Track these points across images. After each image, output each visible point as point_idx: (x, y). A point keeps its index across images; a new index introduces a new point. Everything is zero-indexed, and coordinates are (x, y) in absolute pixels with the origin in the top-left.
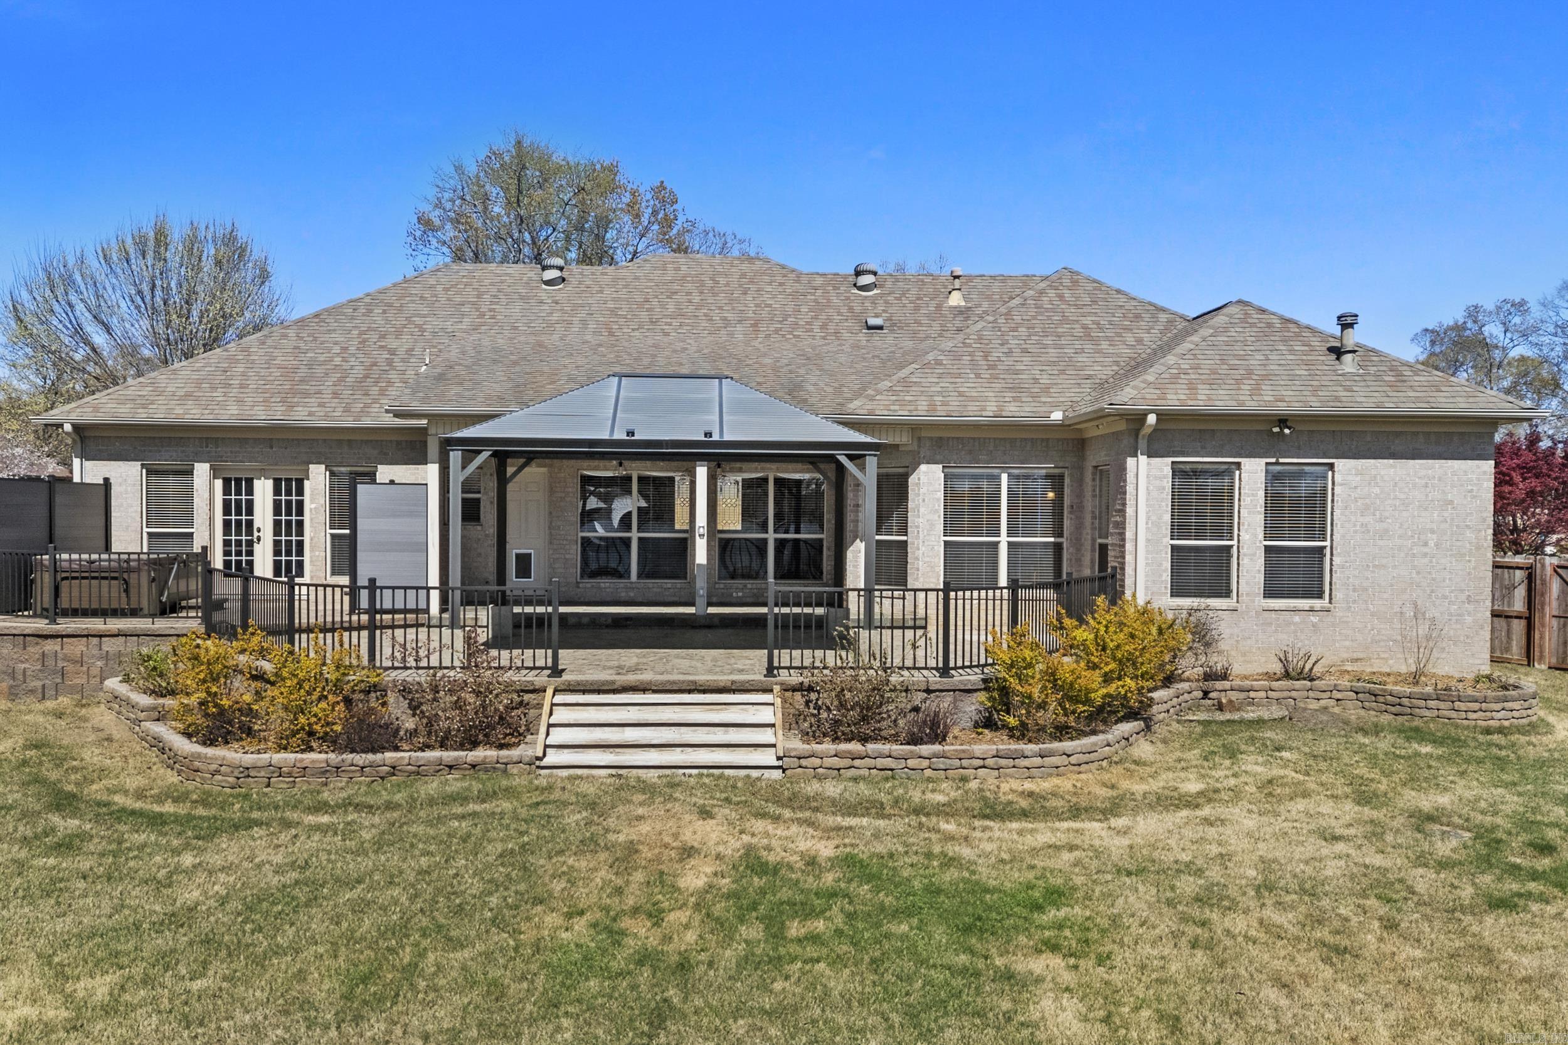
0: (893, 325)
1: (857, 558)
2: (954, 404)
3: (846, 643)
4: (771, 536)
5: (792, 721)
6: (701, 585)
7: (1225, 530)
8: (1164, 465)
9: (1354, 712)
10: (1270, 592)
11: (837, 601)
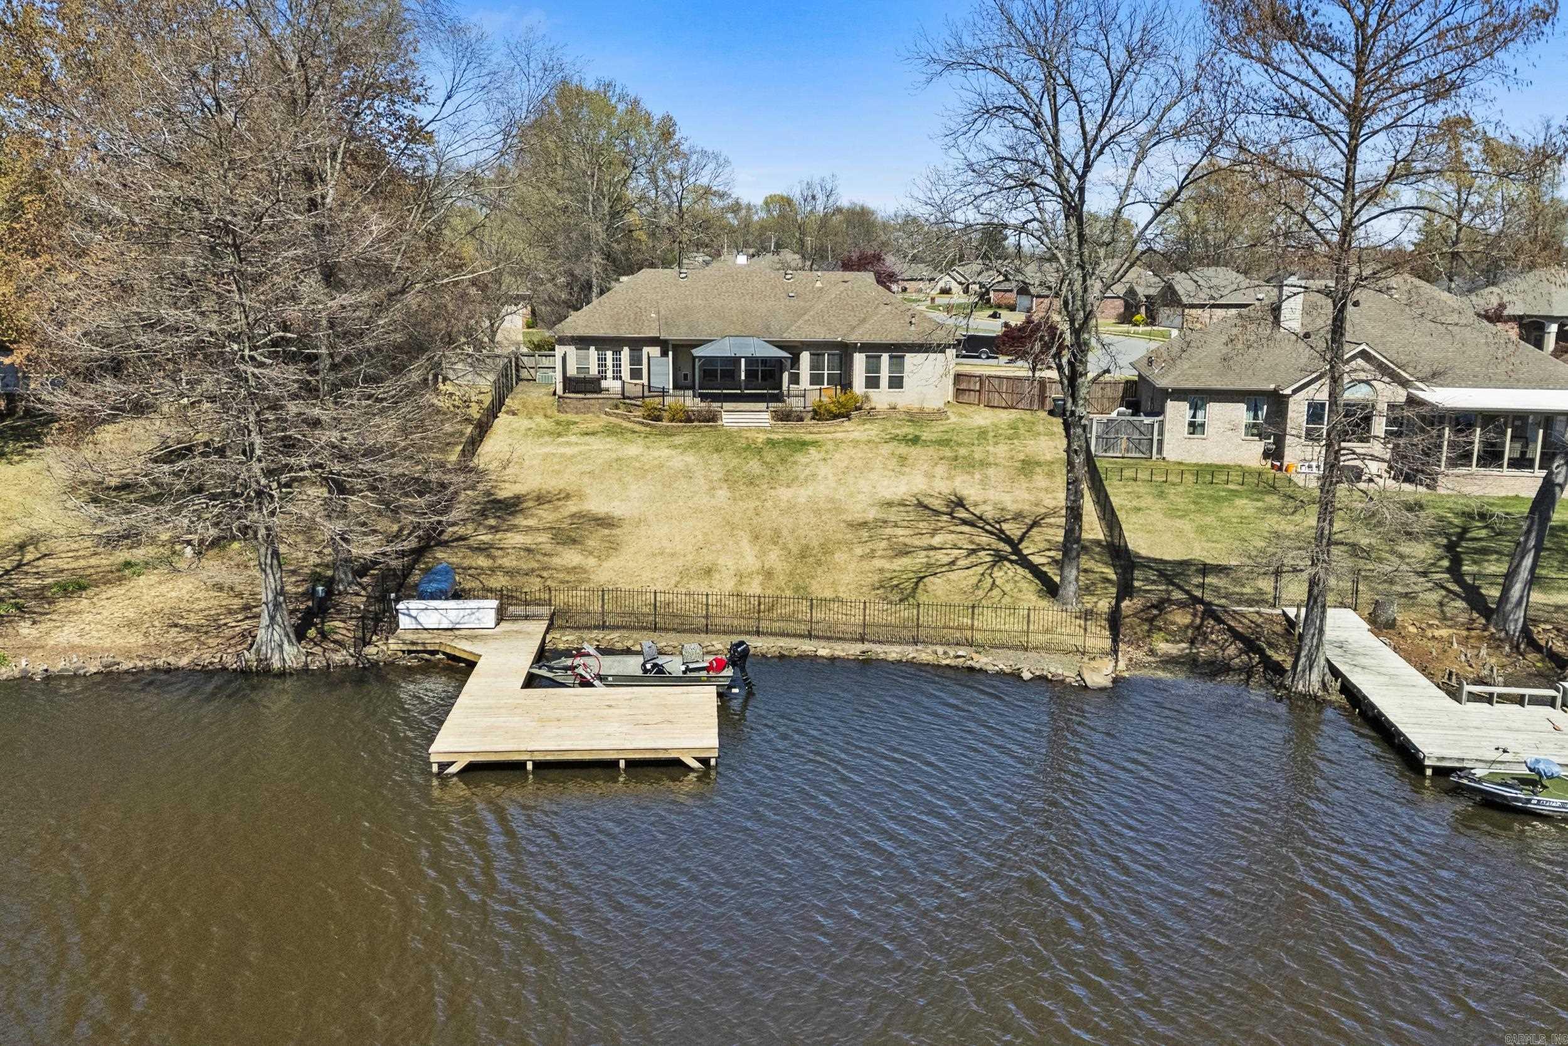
0: (798, 296)
1: (786, 376)
2: (813, 334)
3: (784, 401)
4: (760, 369)
5: (773, 418)
6: (743, 385)
7: (878, 371)
8: (863, 355)
9: (903, 416)
10: (890, 387)
11: (780, 387)
